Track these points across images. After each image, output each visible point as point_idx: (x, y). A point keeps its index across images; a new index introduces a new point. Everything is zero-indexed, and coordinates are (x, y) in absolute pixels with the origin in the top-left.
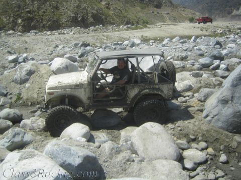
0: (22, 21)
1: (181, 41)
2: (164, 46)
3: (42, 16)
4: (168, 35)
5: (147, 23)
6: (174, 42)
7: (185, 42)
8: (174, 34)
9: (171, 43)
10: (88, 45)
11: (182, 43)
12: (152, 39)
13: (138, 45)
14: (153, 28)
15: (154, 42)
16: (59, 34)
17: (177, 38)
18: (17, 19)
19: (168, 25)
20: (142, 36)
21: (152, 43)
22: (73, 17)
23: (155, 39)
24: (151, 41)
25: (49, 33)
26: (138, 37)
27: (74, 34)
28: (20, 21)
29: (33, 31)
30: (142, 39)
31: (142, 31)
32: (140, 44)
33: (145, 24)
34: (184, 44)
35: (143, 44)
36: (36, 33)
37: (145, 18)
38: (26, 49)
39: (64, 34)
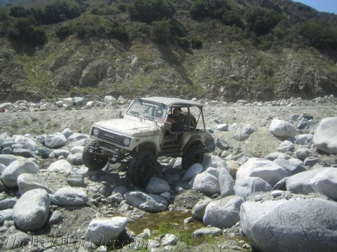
0: (225, 89)
3: (251, 83)
10: (311, 118)
16: (273, 105)
18: (219, 87)
22: (292, 86)
25: (260, 104)
27: (292, 105)
28: (222, 89)
29: (240, 101)
36: (244, 103)
38: (235, 119)
39: (279, 105)
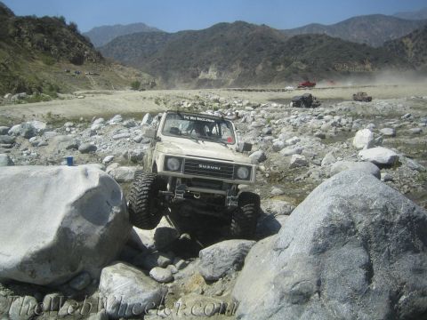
1: (125, 123)
2: (93, 133)
4: (100, 112)
5: (58, 90)
6: (112, 126)
7: (133, 125)
8: (109, 109)
9: (107, 128)
11: (128, 126)
12: (68, 121)
13: (42, 133)
14: (69, 98)
15: (74, 126)
17: (118, 117)
19: (96, 93)
20: (49, 114)
21: (70, 127)
23: (76, 120)
24: (67, 124)
26: (41, 117)
30: (49, 120)
31: (48, 105)
32: (45, 130)
33: (54, 92)
34: (131, 129)
35: (52, 130)
37: (53, 82)
